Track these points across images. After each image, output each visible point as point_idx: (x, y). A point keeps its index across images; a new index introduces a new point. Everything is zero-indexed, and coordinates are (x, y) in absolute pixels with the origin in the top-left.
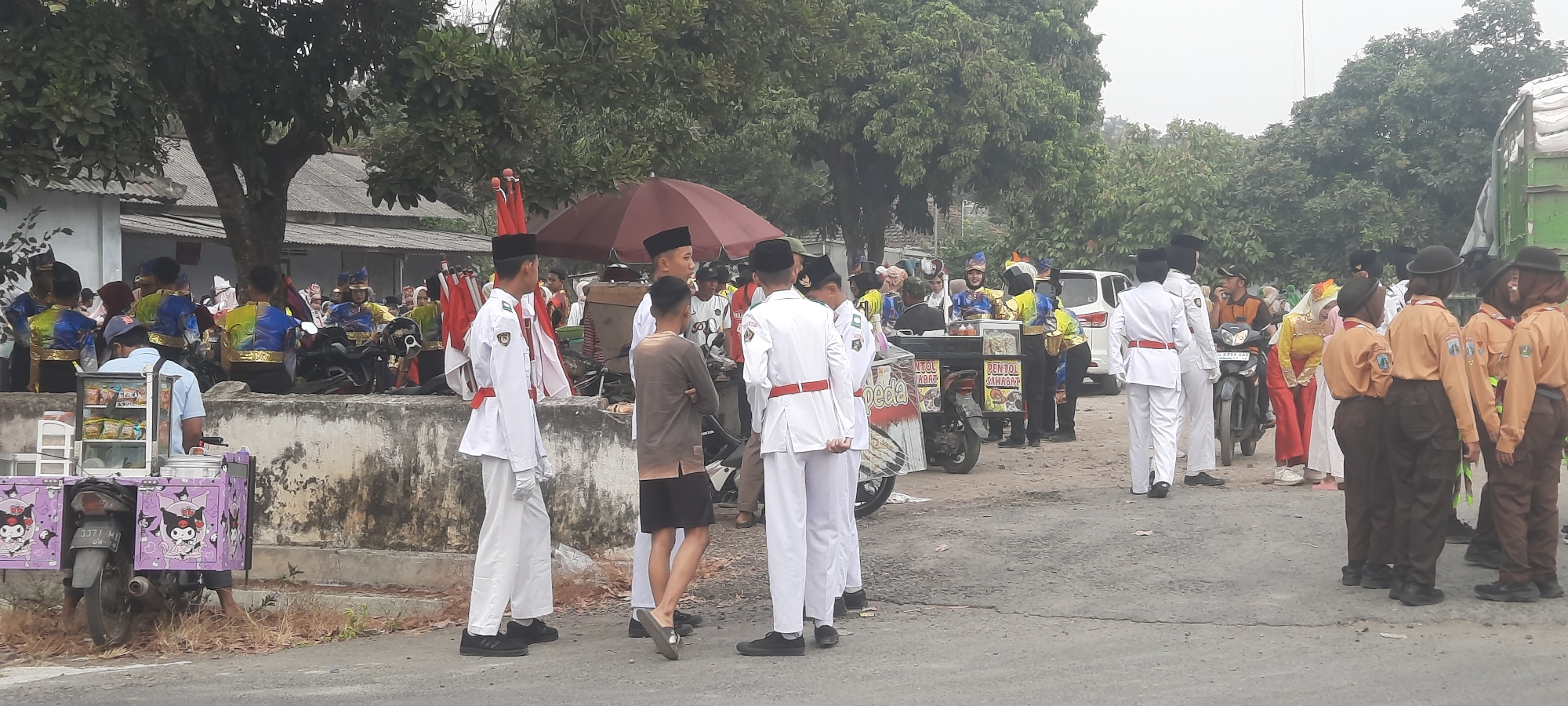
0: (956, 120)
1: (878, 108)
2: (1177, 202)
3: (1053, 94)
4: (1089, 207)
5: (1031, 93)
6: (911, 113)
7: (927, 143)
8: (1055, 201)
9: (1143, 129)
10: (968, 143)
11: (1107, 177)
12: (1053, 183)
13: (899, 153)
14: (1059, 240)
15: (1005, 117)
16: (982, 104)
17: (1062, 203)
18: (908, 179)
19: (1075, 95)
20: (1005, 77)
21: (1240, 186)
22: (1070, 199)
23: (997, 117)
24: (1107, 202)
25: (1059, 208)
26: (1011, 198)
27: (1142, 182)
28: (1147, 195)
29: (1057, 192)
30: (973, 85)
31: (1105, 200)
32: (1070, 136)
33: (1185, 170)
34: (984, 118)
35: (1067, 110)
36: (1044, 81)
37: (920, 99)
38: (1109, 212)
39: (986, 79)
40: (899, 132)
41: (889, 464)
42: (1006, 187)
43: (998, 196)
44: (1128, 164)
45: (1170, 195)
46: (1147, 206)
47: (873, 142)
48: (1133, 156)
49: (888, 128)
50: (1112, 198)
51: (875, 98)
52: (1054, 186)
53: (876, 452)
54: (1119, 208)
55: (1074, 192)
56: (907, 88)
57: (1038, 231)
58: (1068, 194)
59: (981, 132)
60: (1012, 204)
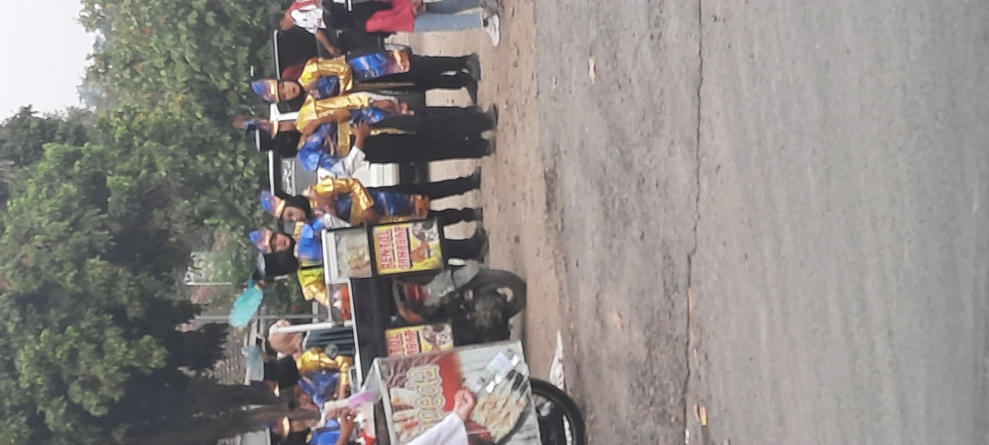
0: (83, 298)
1: (67, 398)
2: (184, 18)
3: (48, 177)
5: (47, 206)
6: (73, 355)
7: (112, 336)
9: (92, 61)
10: (111, 283)
11: (153, 104)
12: (161, 175)
13: (124, 369)
14: (234, 163)
15: (78, 237)
16: (60, 265)
18: (157, 357)
19: (49, 149)
20: (27, 237)
23: (78, 247)
24: (184, 104)
27: (159, 62)
28: (175, 55)
29: (172, 171)
30: (37, 278)
31: (182, 107)
32: (101, 155)
33: (144, 9)
34: (79, 263)
35: (69, 159)
36: (32, 190)
37: (56, 345)
39: (30, 261)
40: (98, 370)
41: (515, 387)
44: (137, 80)
45: (175, 26)
46: (189, 56)
47: (109, 403)
48: (127, 73)
49: (92, 384)
50: (179, 98)
51: (55, 402)
53: (500, 404)
56: (41, 362)
59: (96, 266)
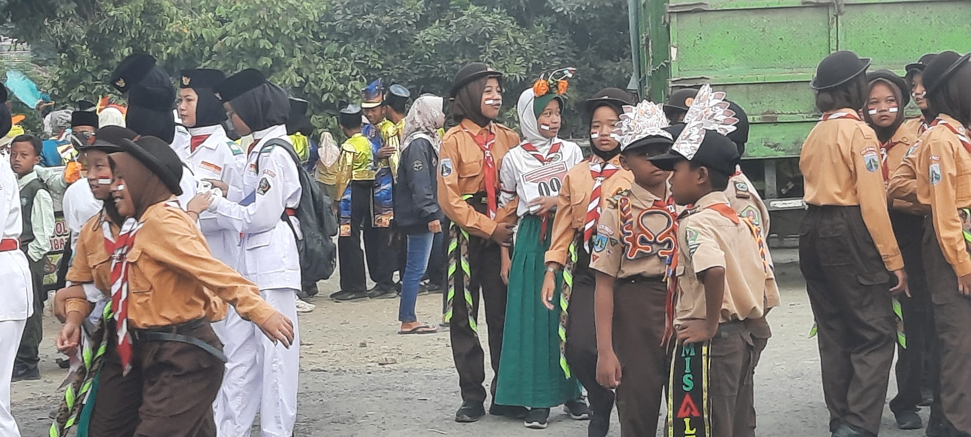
2: (265, 35)
4: (156, 41)
8: (115, 32)
17: (123, 35)
21: (339, 16)
22: (133, 30)
24: (179, 36)
25: (120, 41)
26: (58, 29)
27: (221, 12)
29: (116, 21)
38: (183, 48)
42: (52, 15)
43: (42, 28)
52: (112, 14)
54: (194, 43)
55: (138, 21)
57: (94, 73)
58: (130, 24)
60: (61, 38)
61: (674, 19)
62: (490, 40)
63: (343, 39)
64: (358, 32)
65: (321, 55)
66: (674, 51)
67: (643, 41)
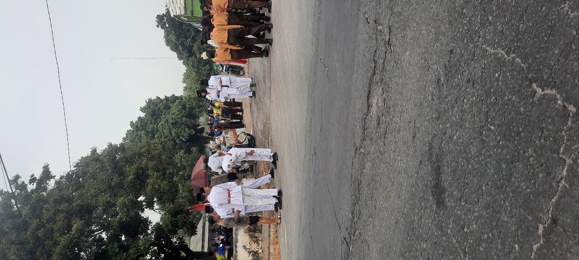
0: (182, 123)
1: (180, 138)
2: (198, 82)
3: (177, 105)
5: (176, 109)
6: (181, 132)
7: (187, 129)
9: (184, 88)
10: (186, 121)
11: (194, 95)
12: (194, 105)
13: (189, 134)
14: (206, 104)
15: (182, 114)
16: (178, 118)
18: (194, 132)
19: (177, 101)
20: (173, 114)
21: (195, 70)
23: (181, 116)
27: (195, 88)
28: (197, 87)
29: (196, 104)
30: (175, 120)
32: (185, 102)
33: (192, 80)
34: (181, 118)
35: (180, 102)
36: (174, 107)
37: (178, 130)
39: (174, 118)
40: (184, 134)
41: (244, 135)
42: (195, 114)
43: (197, 115)
44: (191, 91)
45: (197, 83)
46: (199, 87)
47: (186, 139)
48: (189, 90)
49: (184, 136)
51: (178, 139)
53: (242, 137)
56: (176, 133)
59: (184, 119)
60: (199, 113)
61: (193, 16)
62: (199, 46)
63: (199, 69)
64: (198, 67)
65: (201, 73)
66: (199, 16)
67: (198, 21)
